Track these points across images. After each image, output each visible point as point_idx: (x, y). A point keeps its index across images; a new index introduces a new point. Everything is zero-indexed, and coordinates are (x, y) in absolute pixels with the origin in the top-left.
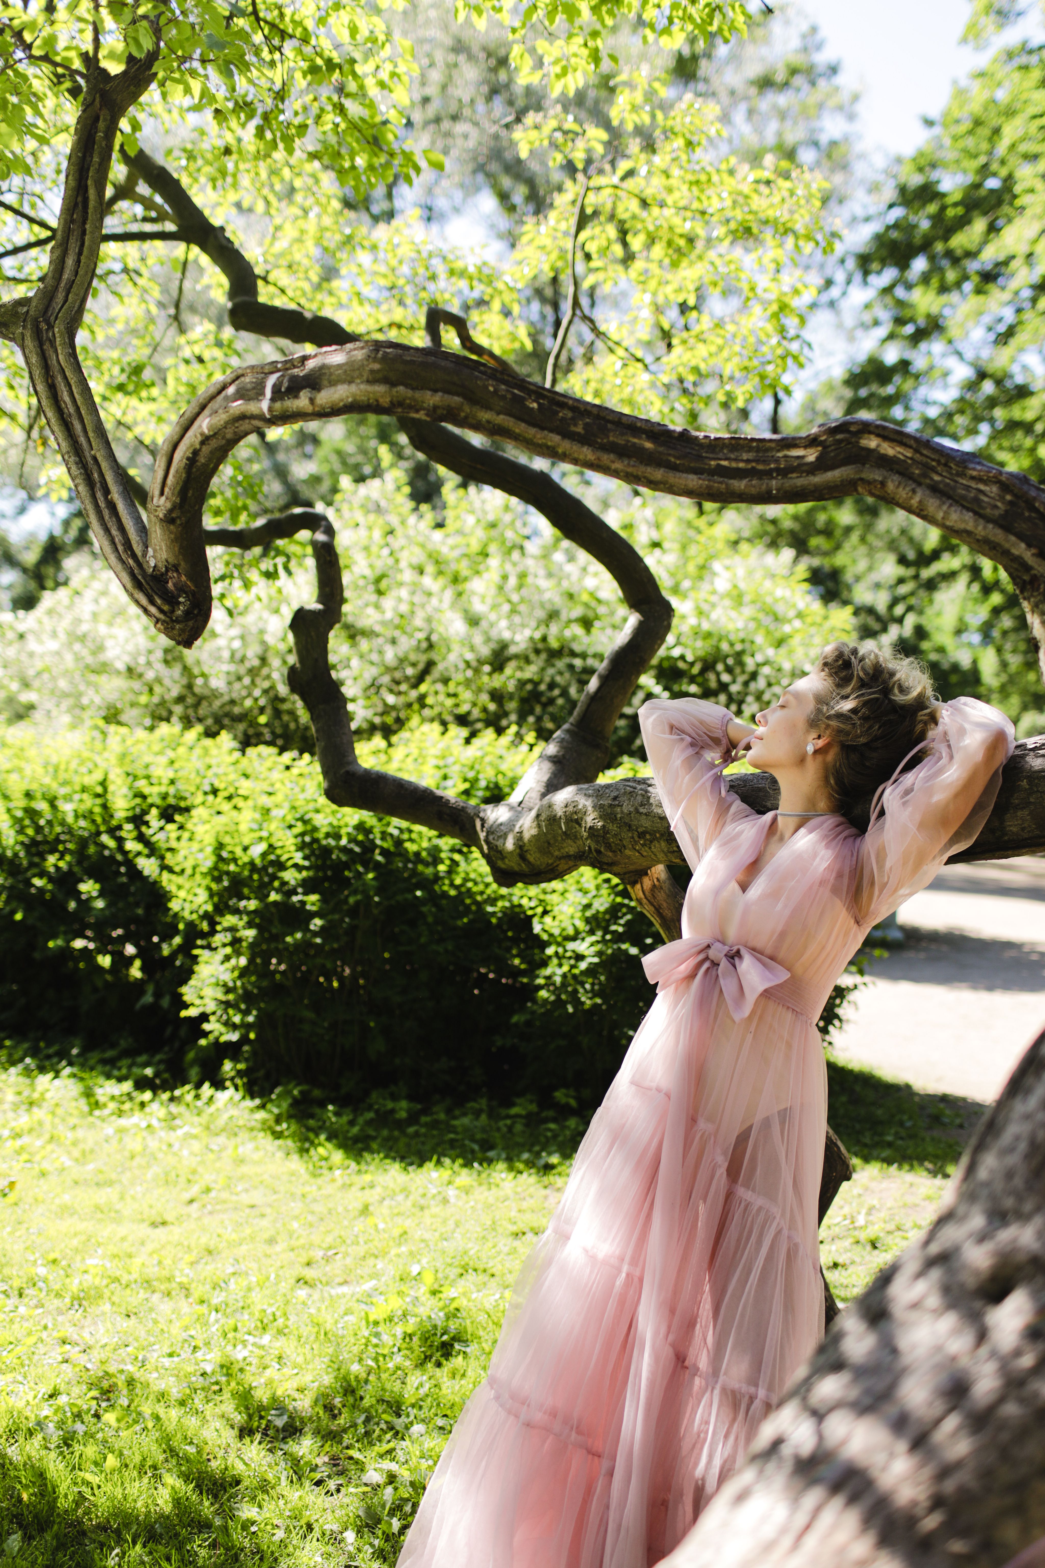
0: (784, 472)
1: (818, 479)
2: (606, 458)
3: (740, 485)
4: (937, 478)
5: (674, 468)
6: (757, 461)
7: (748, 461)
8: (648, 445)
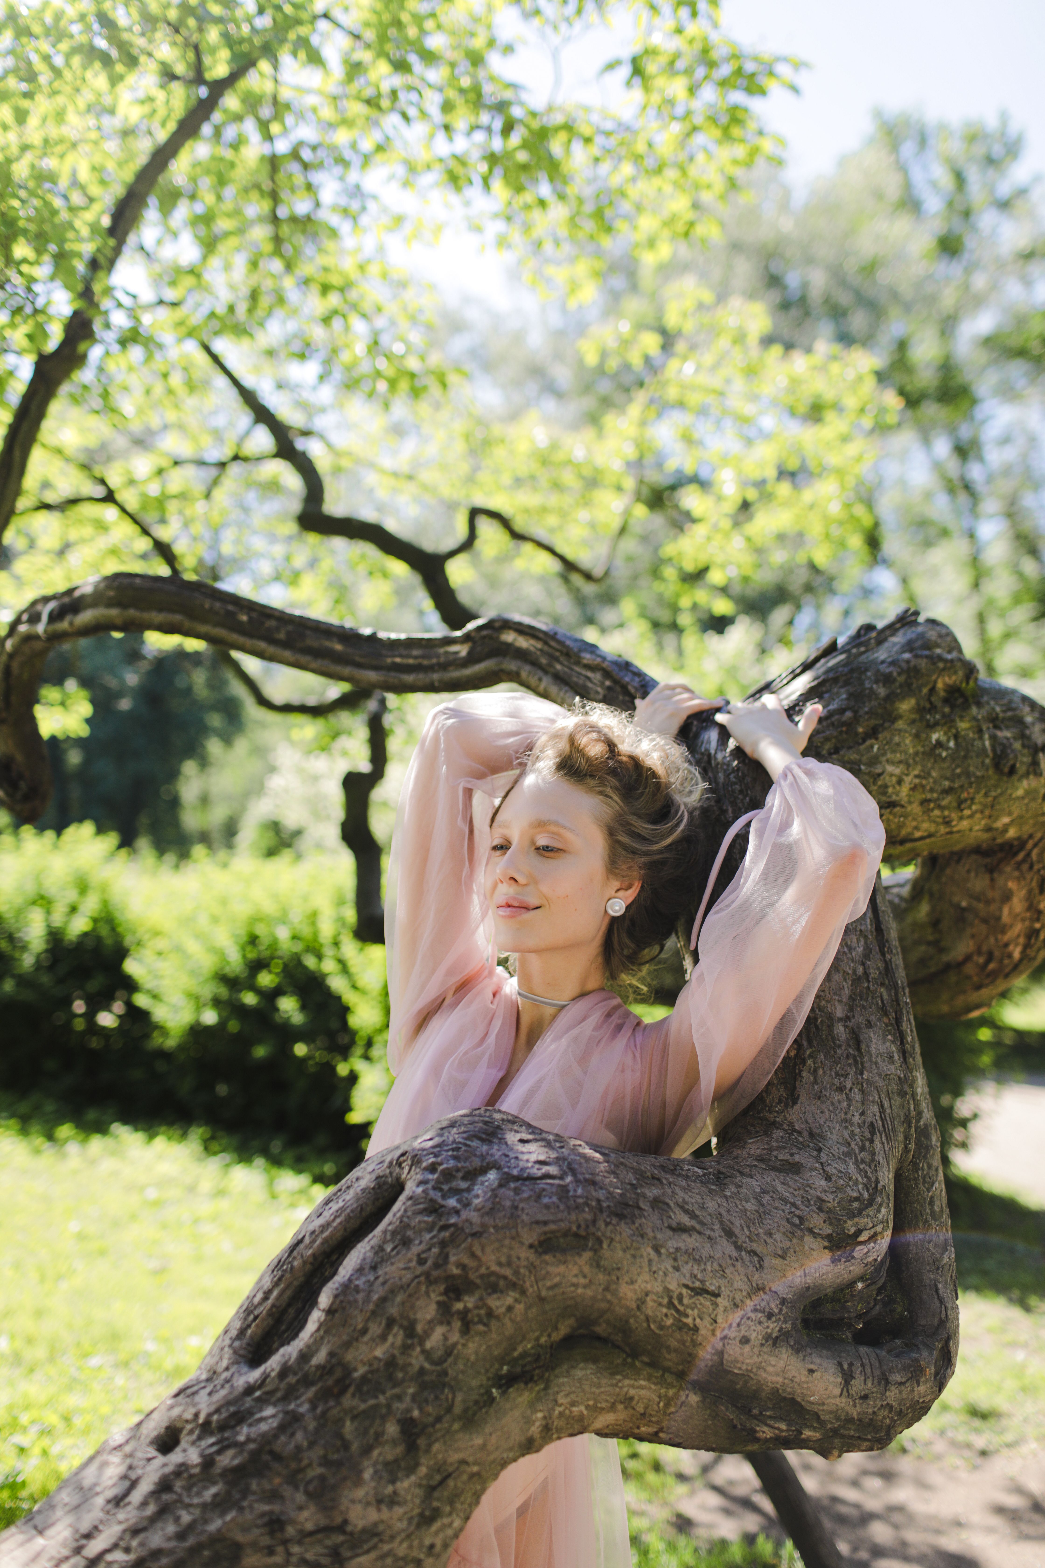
0: (444, 667)
1: (468, 672)
2: (303, 659)
3: (410, 678)
4: (558, 667)
5: (359, 666)
6: (423, 657)
7: (416, 657)
8: (338, 647)
